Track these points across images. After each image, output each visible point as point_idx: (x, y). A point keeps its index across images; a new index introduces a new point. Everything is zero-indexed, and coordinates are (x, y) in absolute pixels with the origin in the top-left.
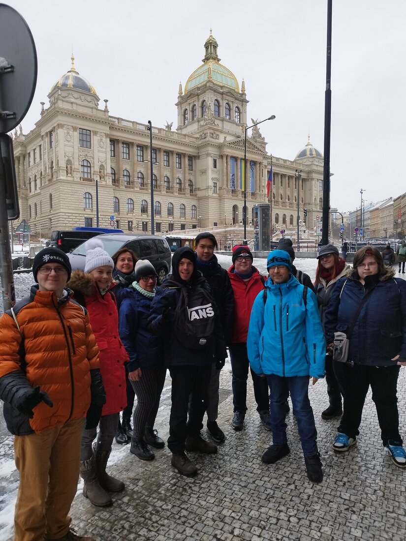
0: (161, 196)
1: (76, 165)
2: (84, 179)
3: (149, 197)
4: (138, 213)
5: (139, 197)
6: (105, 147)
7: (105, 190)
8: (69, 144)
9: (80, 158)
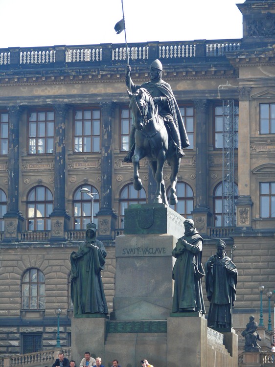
3: (46, 257)
4: (9, 309)
5: (15, 263)
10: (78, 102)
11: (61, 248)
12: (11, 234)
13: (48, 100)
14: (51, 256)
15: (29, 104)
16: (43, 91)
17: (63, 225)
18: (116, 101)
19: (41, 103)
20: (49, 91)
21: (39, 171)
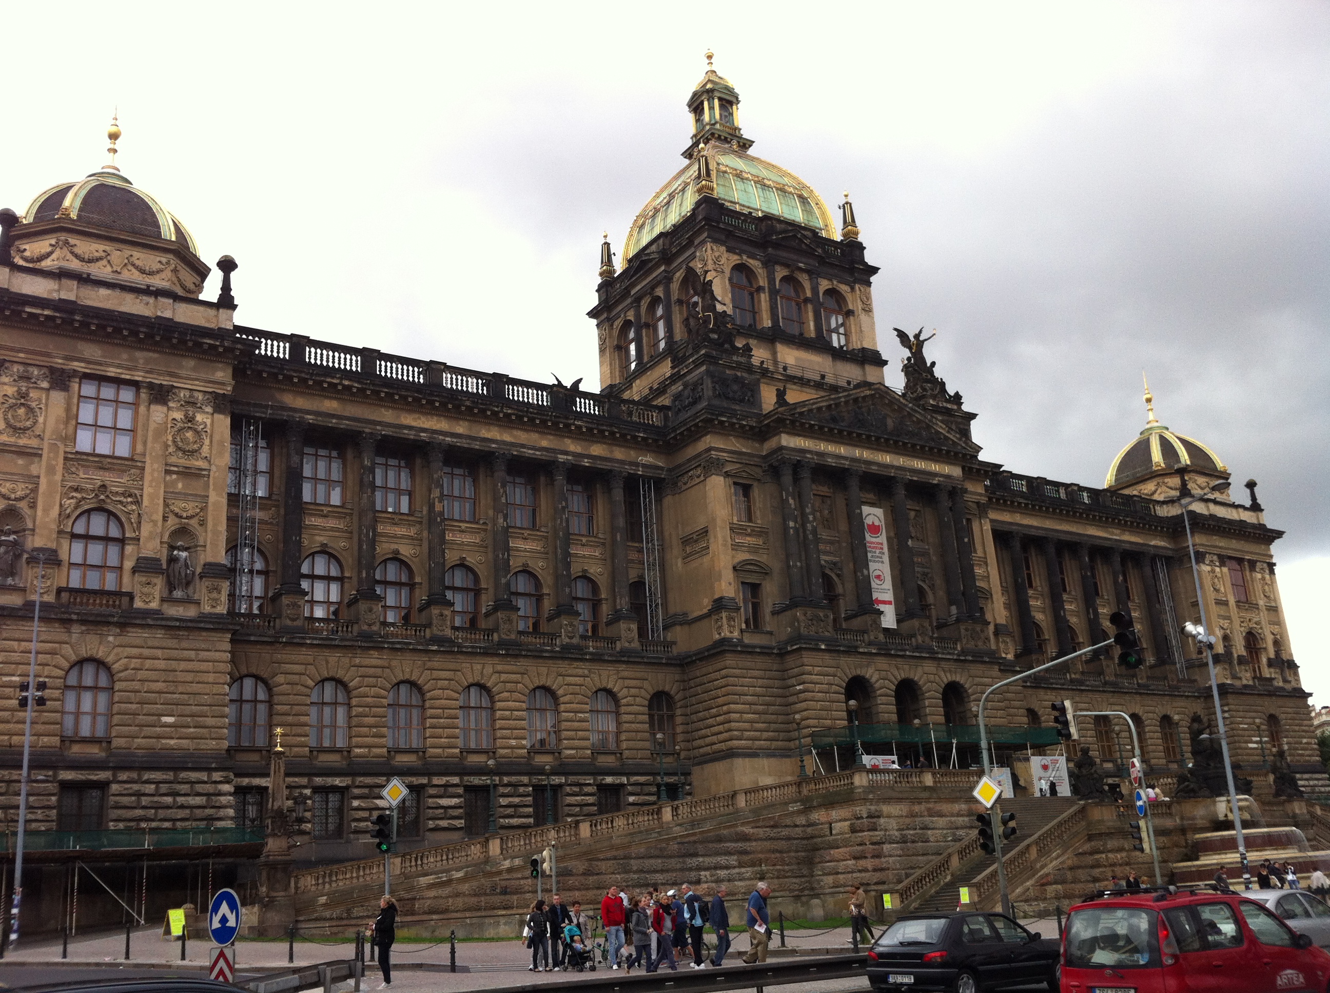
1: (47, 533)
3: (429, 664)
4: (370, 747)
5: (379, 671)
6: (205, 450)
7: (185, 644)
8: (22, 442)
9: (69, 503)
10: (466, 446)
11: (452, 652)
12: (370, 625)
13: (422, 434)
14: (436, 664)
15: (395, 435)
16: (415, 420)
17: (448, 618)
18: (515, 453)
19: (412, 437)
20: (424, 423)
21: (395, 536)
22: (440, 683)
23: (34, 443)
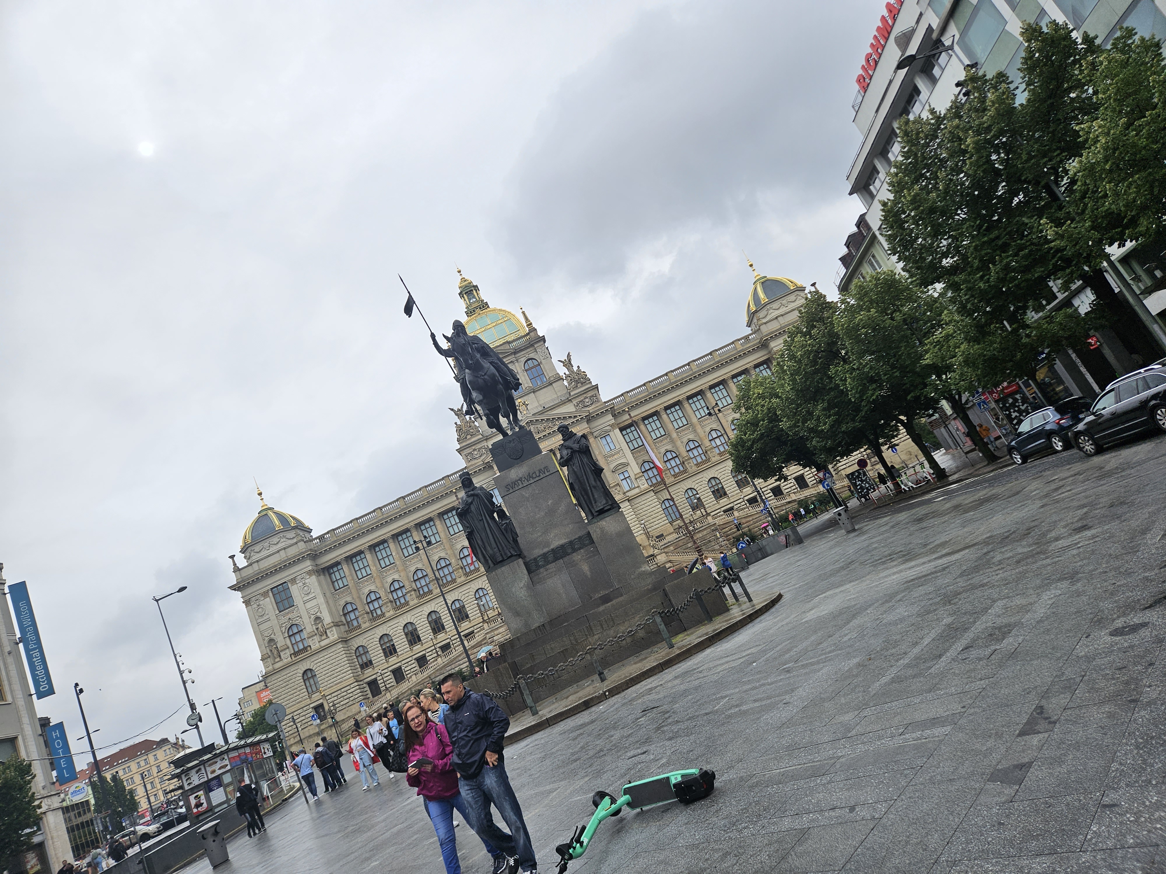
0: (433, 601)
1: (281, 641)
2: (295, 654)
5: (397, 625)
6: (312, 591)
7: (329, 652)
8: (265, 618)
9: (283, 629)
21: (391, 574)
22: (419, 618)
23: (267, 617)
